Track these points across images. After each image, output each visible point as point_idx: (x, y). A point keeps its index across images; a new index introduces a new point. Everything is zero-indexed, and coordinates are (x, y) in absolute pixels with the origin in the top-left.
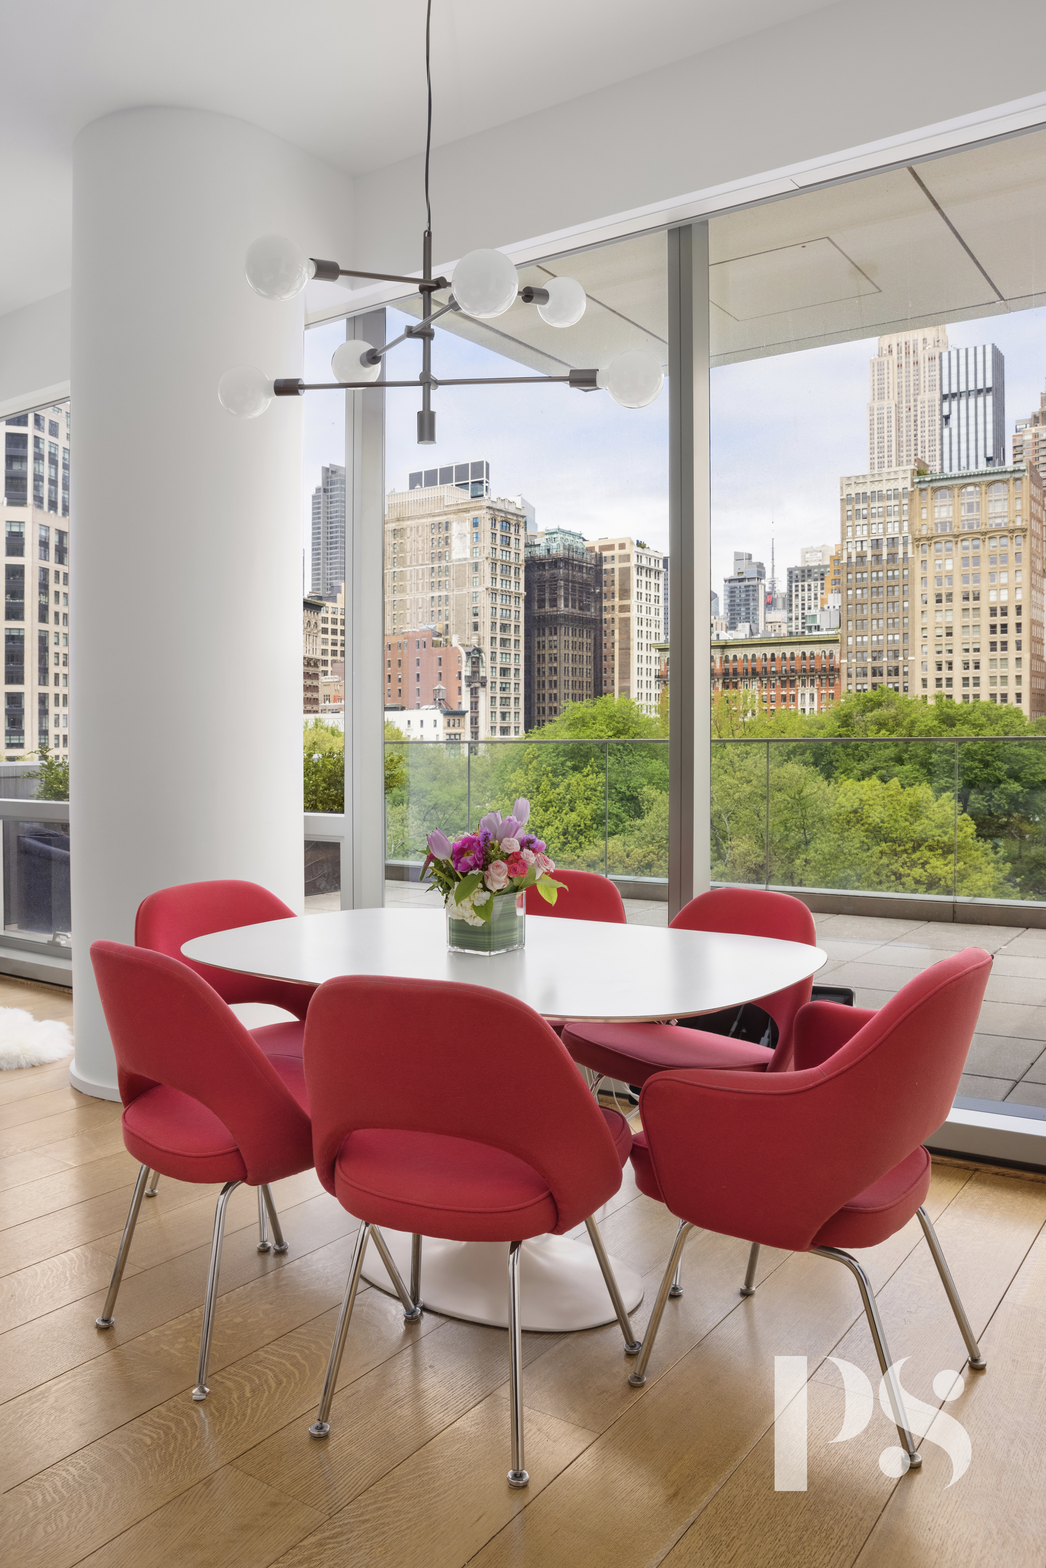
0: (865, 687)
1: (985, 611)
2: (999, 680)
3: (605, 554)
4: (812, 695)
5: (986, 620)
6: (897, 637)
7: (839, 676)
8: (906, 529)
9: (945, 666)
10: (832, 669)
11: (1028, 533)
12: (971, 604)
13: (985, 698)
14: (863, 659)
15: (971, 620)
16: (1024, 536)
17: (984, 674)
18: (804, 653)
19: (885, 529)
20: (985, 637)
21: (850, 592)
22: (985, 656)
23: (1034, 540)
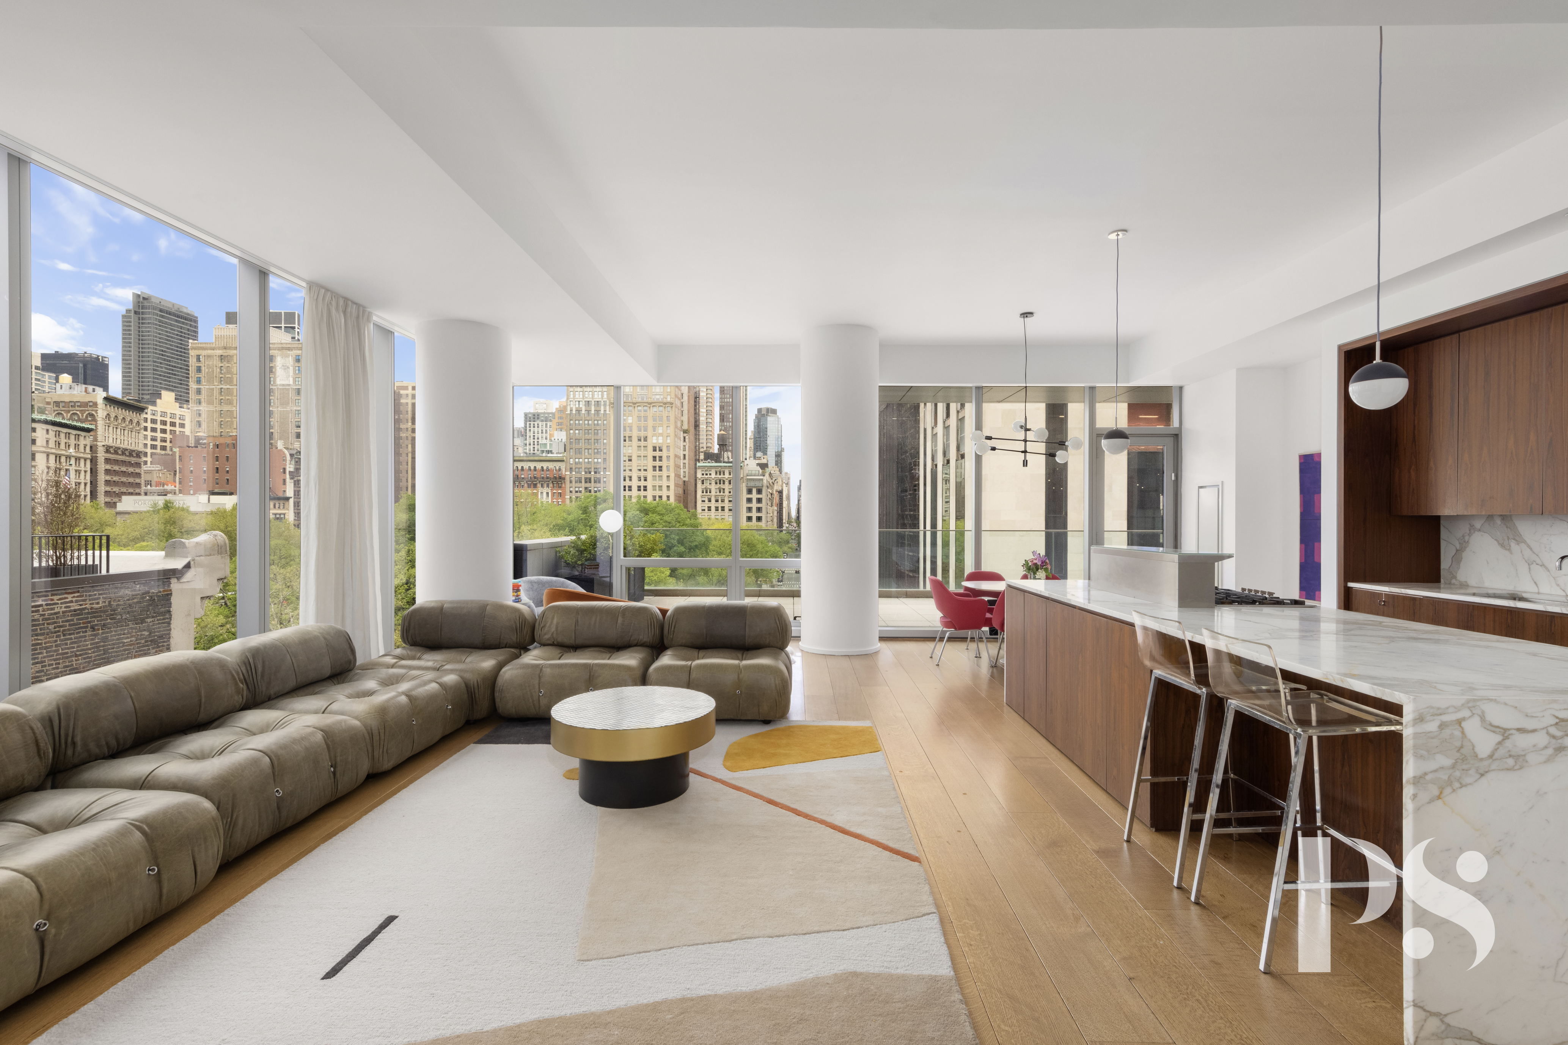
0: (581, 489)
1: (650, 449)
2: (657, 487)
3: (402, 392)
4: (548, 493)
5: (651, 454)
6: (599, 460)
7: (565, 482)
8: (605, 396)
9: (627, 479)
10: (560, 478)
11: (674, 405)
12: (642, 443)
13: (650, 499)
14: (579, 472)
15: (642, 453)
16: (672, 407)
17: (649, 484)
18: (542, 467)
19: (593, 395)
20: (650, 463)
21: (571, 432)
22: (650, 474)
23: (677, 410)
